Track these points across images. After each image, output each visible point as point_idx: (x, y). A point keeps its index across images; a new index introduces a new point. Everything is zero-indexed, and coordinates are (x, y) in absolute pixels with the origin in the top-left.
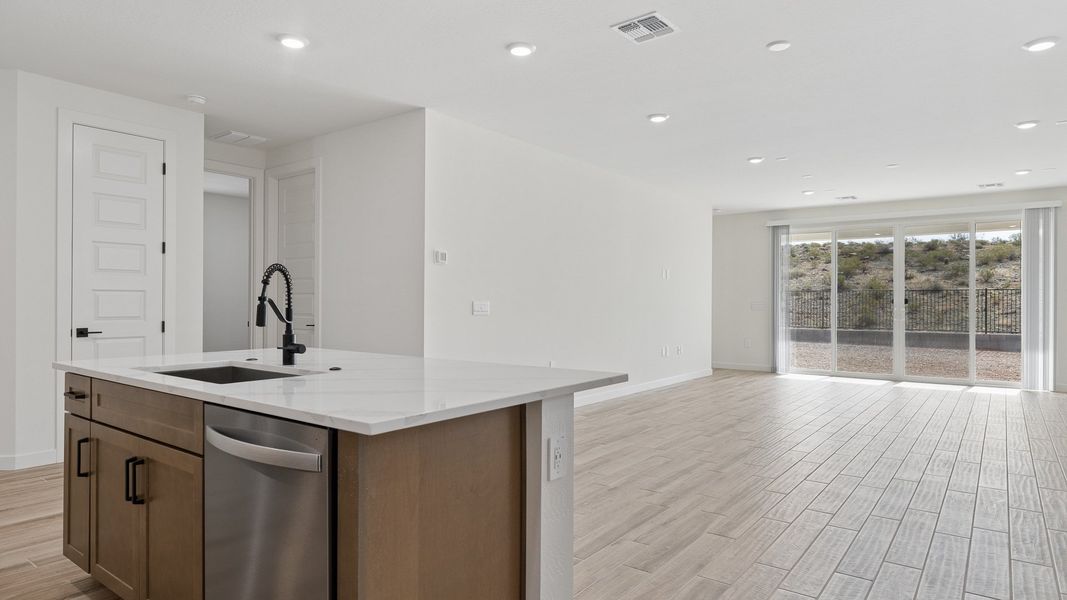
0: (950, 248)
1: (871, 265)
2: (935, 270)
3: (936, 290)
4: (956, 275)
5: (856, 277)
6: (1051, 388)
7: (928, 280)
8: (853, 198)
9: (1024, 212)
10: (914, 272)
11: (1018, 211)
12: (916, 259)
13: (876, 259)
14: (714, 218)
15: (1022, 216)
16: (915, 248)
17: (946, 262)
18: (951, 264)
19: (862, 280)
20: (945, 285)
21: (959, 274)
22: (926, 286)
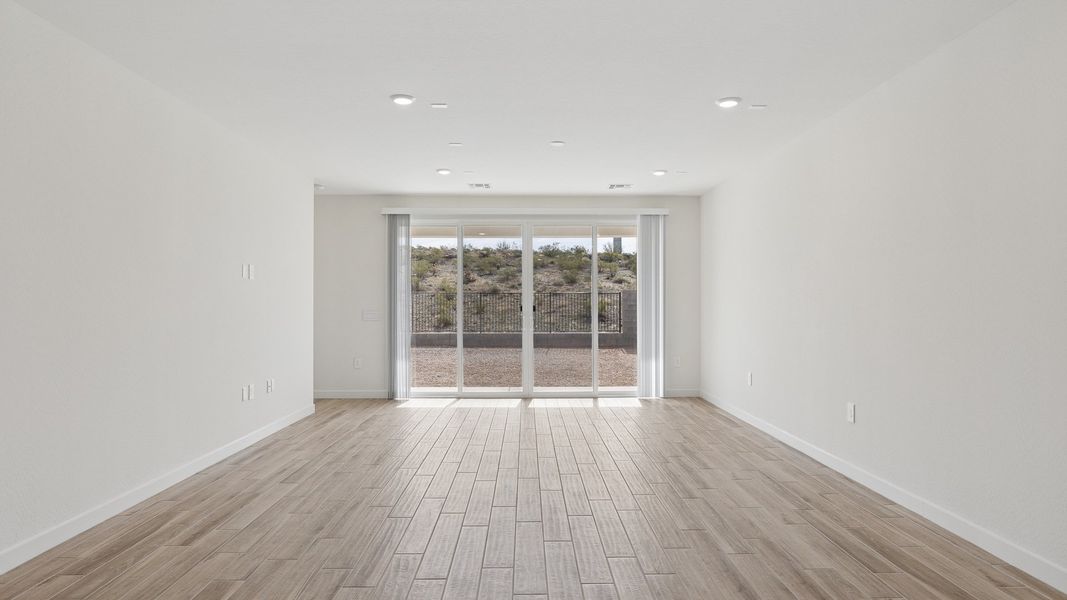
0: (499, 255)
1: (439, 268)
2: (490, 274)
3: (495, 292)
4: (507, 279)
5: (429, 279)
6: (661, 395)
7: (487, 283)
8: (487, 186)
9: (639, 217)
10: (474, 276)
11: (634, 217)
12: (474, 264)
13: (442, 263)
14: (317, 197)
15: (638, 221)
16: (474, 255)
17: (498, 268)
18: (502, 269)
19: (434, 282)
20: (502, 287)
21: (512, 278)
22: (487, 288)
